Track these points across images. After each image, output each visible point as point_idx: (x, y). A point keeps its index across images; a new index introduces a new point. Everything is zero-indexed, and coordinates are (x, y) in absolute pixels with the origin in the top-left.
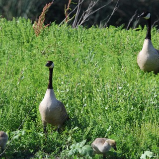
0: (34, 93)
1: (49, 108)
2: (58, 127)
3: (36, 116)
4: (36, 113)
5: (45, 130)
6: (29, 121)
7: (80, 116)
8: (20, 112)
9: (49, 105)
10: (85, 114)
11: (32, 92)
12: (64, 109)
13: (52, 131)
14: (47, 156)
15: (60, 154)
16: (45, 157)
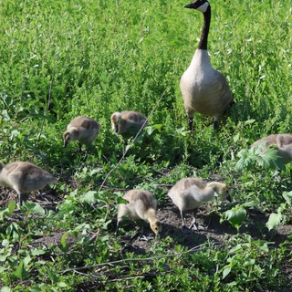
0: (169, 57)
1: (199, 84)
2: (215, 119)
3: (173, 100)
4: (173, 93)
5: (190, 124)
6: (160, 108)
7: (253, 97)
8: (144, 92)
9: (200, 78)
10: (263, 94)
11: (165, 55)
12: (225, 86)
13: (203, 127)
14: (195, 172)
15: (218, 169)
16: (192, 173)
